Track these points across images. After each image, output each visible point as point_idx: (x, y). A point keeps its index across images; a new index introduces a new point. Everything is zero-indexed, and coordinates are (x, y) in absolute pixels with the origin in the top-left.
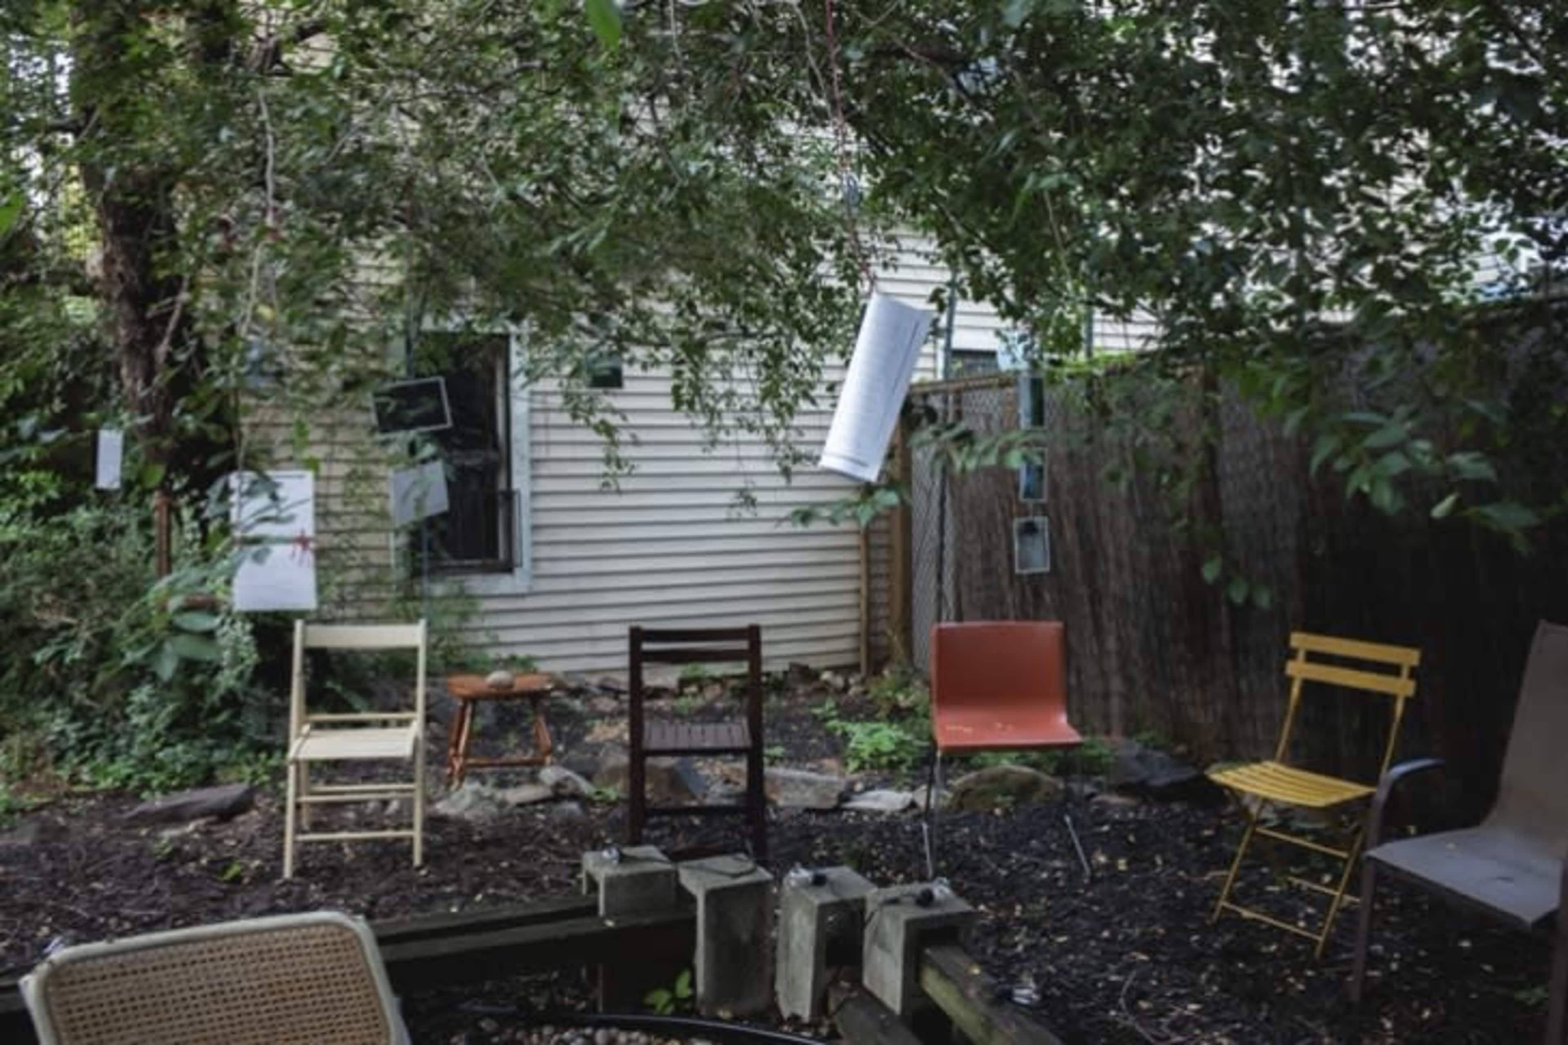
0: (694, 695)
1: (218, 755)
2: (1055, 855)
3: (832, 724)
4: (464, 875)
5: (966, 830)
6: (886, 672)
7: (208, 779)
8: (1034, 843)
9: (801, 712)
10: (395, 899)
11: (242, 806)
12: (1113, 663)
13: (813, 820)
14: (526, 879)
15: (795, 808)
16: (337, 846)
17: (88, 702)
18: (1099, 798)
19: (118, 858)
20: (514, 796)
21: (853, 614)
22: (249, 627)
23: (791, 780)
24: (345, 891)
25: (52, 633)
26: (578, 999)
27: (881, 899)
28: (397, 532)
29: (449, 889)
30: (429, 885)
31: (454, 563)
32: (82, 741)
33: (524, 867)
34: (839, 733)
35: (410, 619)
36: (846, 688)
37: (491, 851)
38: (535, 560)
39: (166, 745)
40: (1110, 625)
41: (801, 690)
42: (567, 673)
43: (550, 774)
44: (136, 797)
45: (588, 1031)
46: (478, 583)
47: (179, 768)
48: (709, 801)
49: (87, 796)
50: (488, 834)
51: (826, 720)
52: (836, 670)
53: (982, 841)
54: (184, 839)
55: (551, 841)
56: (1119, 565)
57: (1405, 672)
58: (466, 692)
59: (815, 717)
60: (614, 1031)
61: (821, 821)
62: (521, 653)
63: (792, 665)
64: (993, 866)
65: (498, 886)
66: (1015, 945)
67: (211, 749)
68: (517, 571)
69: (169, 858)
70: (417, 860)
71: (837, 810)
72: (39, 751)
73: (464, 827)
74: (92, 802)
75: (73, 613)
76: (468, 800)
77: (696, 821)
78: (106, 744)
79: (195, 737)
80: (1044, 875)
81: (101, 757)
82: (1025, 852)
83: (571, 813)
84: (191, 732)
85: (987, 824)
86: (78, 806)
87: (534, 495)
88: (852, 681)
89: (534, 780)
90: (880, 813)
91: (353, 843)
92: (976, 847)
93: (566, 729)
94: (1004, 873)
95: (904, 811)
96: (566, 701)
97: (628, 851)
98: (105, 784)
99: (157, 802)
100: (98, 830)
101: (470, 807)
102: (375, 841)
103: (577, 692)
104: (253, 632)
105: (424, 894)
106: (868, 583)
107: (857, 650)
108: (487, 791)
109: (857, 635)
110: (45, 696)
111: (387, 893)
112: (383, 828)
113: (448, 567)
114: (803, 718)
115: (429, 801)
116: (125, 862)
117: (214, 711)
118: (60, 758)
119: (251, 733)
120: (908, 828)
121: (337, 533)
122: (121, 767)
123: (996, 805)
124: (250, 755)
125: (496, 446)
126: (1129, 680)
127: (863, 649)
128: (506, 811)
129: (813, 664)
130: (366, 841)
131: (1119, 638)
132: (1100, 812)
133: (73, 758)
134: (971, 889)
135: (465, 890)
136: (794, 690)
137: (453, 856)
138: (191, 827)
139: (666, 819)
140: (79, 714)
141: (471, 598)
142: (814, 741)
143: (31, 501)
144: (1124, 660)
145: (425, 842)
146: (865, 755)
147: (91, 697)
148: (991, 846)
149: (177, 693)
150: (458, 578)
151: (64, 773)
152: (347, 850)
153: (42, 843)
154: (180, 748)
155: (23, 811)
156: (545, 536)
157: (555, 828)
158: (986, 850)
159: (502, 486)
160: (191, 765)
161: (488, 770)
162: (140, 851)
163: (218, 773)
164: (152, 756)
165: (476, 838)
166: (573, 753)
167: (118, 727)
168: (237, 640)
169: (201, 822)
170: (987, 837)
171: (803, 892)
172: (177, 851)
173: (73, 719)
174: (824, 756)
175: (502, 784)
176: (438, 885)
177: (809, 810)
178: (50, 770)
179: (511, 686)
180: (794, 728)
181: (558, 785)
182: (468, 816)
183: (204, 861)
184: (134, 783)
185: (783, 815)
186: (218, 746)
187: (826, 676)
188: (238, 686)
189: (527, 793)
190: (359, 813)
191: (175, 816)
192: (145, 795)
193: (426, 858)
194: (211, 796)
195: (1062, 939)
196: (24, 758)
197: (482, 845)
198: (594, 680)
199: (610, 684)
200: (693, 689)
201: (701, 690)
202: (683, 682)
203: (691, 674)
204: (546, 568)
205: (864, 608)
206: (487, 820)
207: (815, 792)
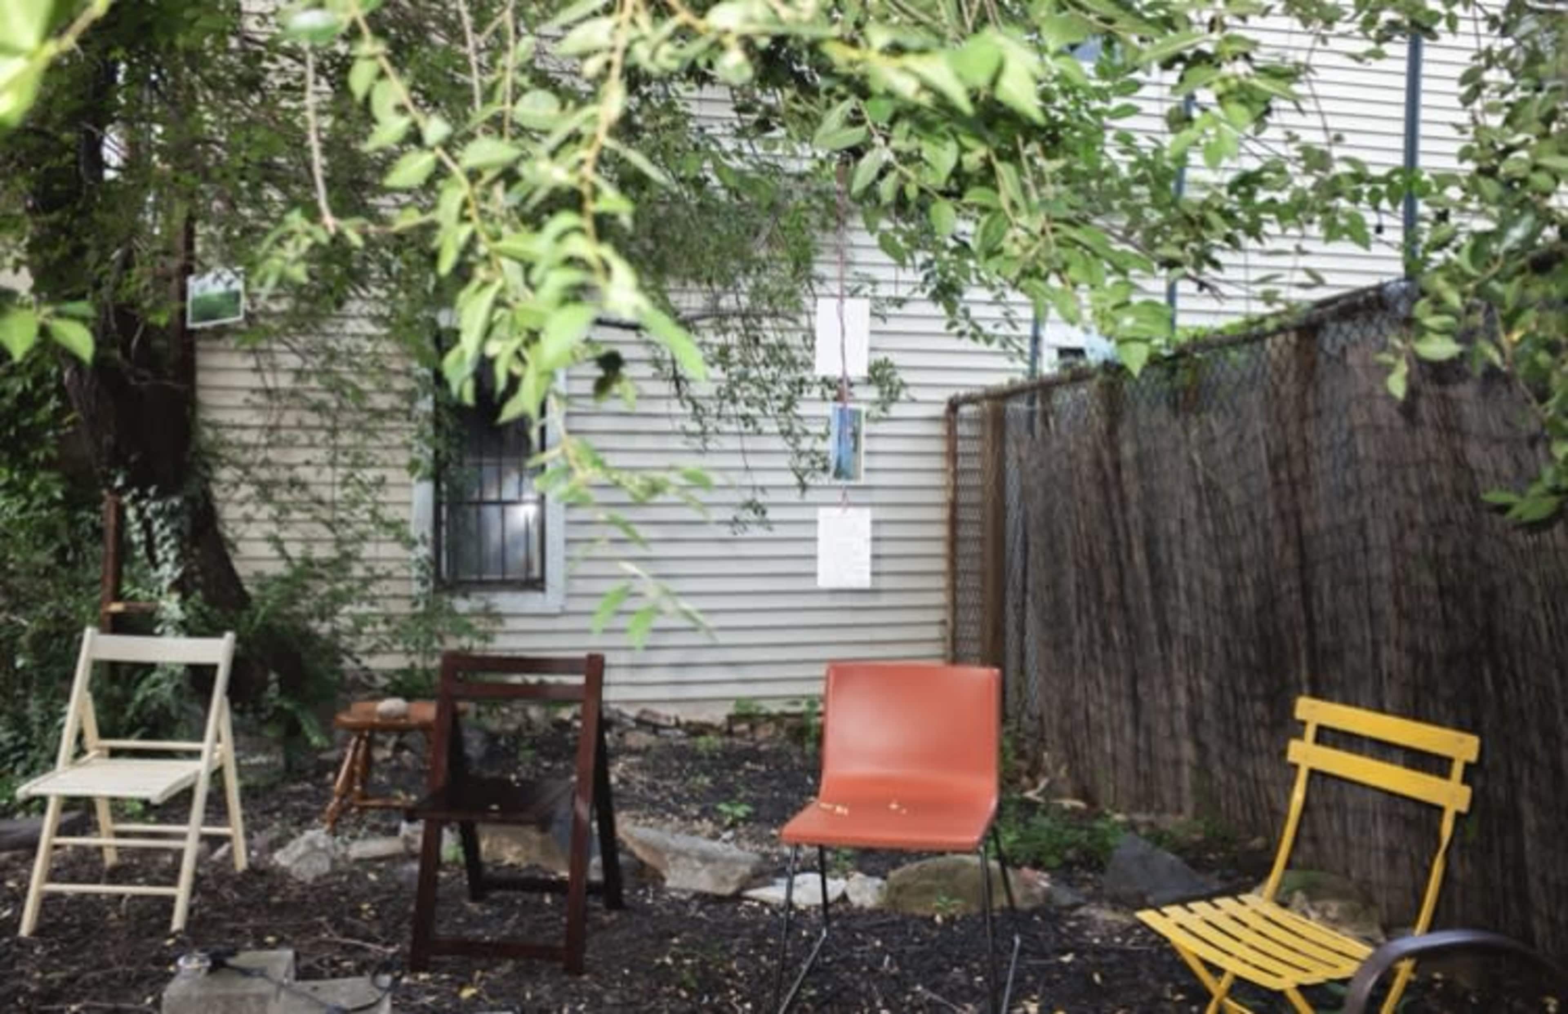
12: (1181, 721)
13: (695, 908)
15: (683, 891)
18: (1082, 911)
20: (358, 849)
23: (686, 853)
35: (215, 631)
38: (569, 577)
40: (1179, 675)
43: (404, 825)
56: (1190, 598)
57: (1457, 770)
68: (548, 589)
83: (411, 875)
87: (569, 506)
106: (954, 614)
126: (1200, 746)
128: (341, 865)
131: (1189, 690)
132: (1077, 931)
141: (498, 617)
144: (1195, 720)
150: (485, 594)
175: (362, 835)
177: (698, 896)
179: (405, 716)
189: (375, 846)
198: (632, 712)
199: (646, 717)
200: (744, 727)
201: (752, 728)
202: (732, 719)
203: (744, 711)
204: (581, 586)
205: (949, 644)
206: (309, 877)
207: (712, 872)
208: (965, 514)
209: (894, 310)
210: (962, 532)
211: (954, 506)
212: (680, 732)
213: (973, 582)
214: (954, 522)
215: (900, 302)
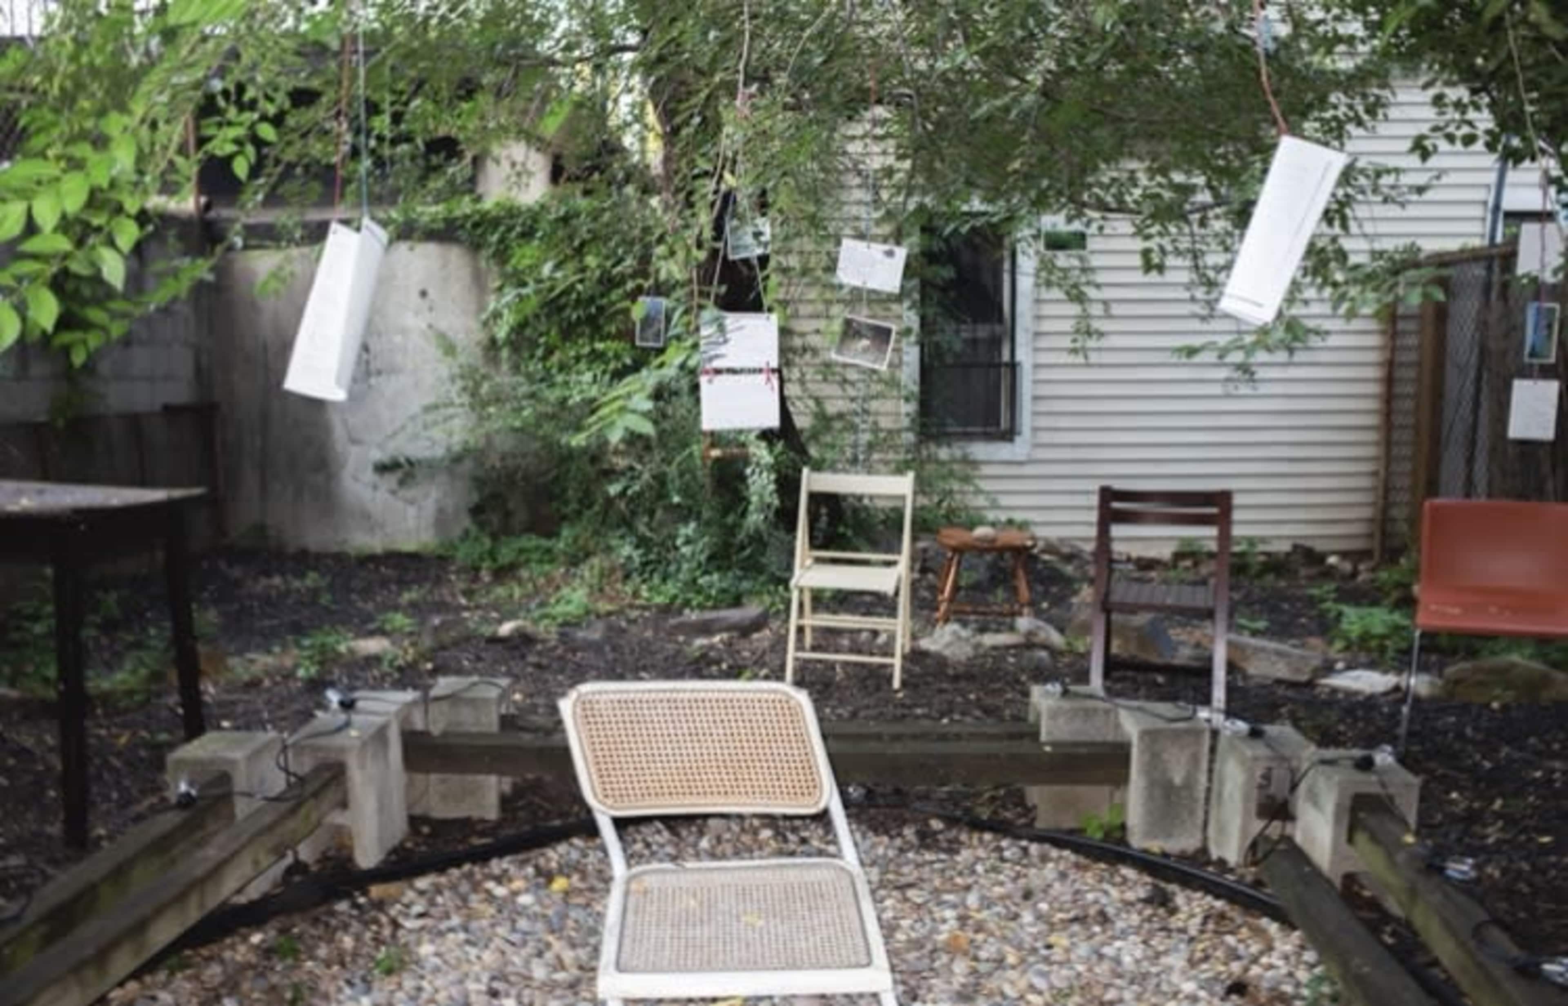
0: (1187, 569)
1: (746, 585)
2: (1555, 756)
3: (1328, 605)
4: (936, 701)
5: (1453, 719)
6: (1403, 561)
7: (737, 602)
8: (1532, 740)
9: (1299, 593)
10: (872, 712)
11: (758, 624)
13: (1281, 691)
14: (988, 711)
15: (1266, 677)
16: (831, 666)
17: (649, 534)
19: (660, 656)
20: (989, 640)
21: (1367, 498)
22: (773, 477)
23: (1263, 650)
24: (833, 702)
25: (623, 473)
26: (1020, 816)
27: (1315, 758)
28: (907, 400)
29: (919, 711)
30: (903, 706)
31: (960, 429)
32: (644, 564)
33: (989, 701)
34: (1332, 615)
35: (899, 471)
36: (1354, 574)
37: (962, 684)
38: (1035, 430)
39: (706, 572)
41: (1303, 572)
42: (1062, 540)
43: (1024, 623)
44: (680, 613)
45: (1024, 843)
46: (980, 450)
47: (713, 592)
48: (1177, 662)
49: (644, 608)
50: (961, 669)
51: (1323, 600)
52: (1344, 555)
53: (1469, 731)
54: (712, 647)
55: (1018, 681)
58: (953, 543)
59: (1311, 597)
60: (1047, 846)
61: (1290, 693)
62: (1018, 516)
63: (1296, 547)
64: (1478, 757)
65: (963, 714)
66: (1486, 837)
67: (740, 579)
68: (1018, 439)
69: (697, 661)
70: (896, 684)
71: (1310, 684)
72: (613, 570)
73: (941, 661)
74: (647, 614)
75: (640, 459)
76: (947, 638)
77: (1160, 679)
78: (661, 568)
79: (729, 568)
80: (1538, 774)
81: (656, 579)
82: (1521, 749)
83: (1041, 660)
84: (726, 563)
85: (1479, 716)
86: (634, 614)
87: (1037, 366)
88: (1362, 567)
89: (1012, 629)
90: (1356, 693)
91: (846, 664)
92: (1460, 736)
93: (1054, 590)
94: (1487, 765)
95: (1385, 694)
96: (1060, 566)
97: (1073, 688)
98: (659, 600)
99: (692, 616)
100: (649, 634)
101: (948, 645)
102: (863, 665)
103: (1069, 558)
104: (777, 481)
105: (899, 712)
106: (1387, 468)
107: (1370, 536)
108: (965, 633)
109: (1371, 520)
110: (618, 526)
111: (867, 707)
112: (872, 654)
113: (955, 434)
114: (1299, 599)
115: (914, 637)
116: (666, 659)
117: (743, 548)
118: (627, 577)
119: (773, 568)
120: (1386, 710)
121: (853, 400)
122: (671, 588)
123: (1496, 698)
124: (772, 588)
125: (1000, 319)
127: (1378, 535)
128: (981, 651)
129: (1319, 546)
130: (856, 664)
133: (636, 579)
134: (1444, 776)
135: (935, 714)
136: (1296, 572)
137: (927, 684)
138: (716, 639)
139: (1130, 674)
140: (642, 543)
141: (975, 464)
142: (1303, 620)
143: (612, 366)
145: (904, 670)
146: (1354, 635)
147: (651, 530)
148: (1479, 737)
149: (714, 529)
150: (962, 444)
151: (629, 589)
152: (838, 669)
153: (607, 639)
154: (716, 577)
155: (598, 616)
156: (1043, 406)
157: (1023, 670)
158: (1472, 741)
159: (1006, 357)
160: (723, 591)
161: (972, 618)
162: (678, 652)
163: (745, 600)
164: (694, 581)
165: (951, 672)
166: (1054, 611)
167: (671, 556)
168: (764, 487)
169: (725, 636)
170: (1476, 729)
171: (1237, 742)
172: (704, 656)
173: (637, 547)
174: (1311, 634)
175: (983, 629)
176: (909, 707)
177: (1279, 682)
178: (619, 586)
179: (997, 540)
180: (1286, 606)
181: (1030, 634)
182: (947, 653)
183: (724, 666)
184: (679, 601)
185: (1252, 683)
186: (745, 577)
187: (1332, 560)
188: (763, 527)
189: (1003, 639)
190: (853, 641)
191: (706, 628)
192: (687, 611)
193: (904, 683)
194: (734, 615)
195: (1546, 839)
196: (602, 575)
197: (956, 678)
198: (1088, 548)
200: (1188, 563)
201: (1196, 564)
202: (1179, 556)
203: (1187, 549)
204: (1045, 437)
205: (1381, 492)
206: (963, 658)
207: (1289, 664)
208: (1401, 373)
209: (1415, 197)
210: (1398, 389)
211: (1390, 365)
212: (1131, 567)
213: (1406, 436)
214: (1389, 381)
215: (1420, 190)
